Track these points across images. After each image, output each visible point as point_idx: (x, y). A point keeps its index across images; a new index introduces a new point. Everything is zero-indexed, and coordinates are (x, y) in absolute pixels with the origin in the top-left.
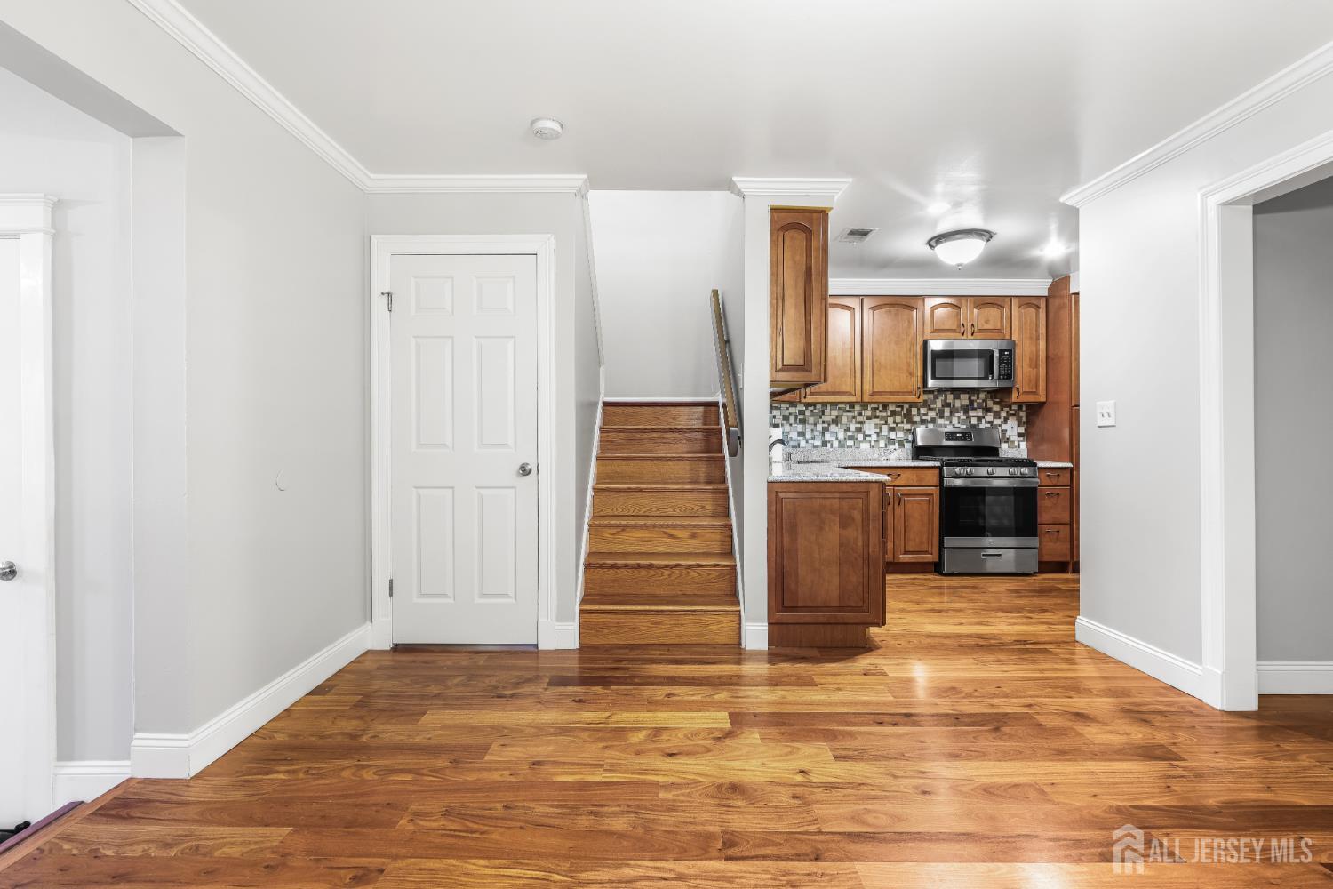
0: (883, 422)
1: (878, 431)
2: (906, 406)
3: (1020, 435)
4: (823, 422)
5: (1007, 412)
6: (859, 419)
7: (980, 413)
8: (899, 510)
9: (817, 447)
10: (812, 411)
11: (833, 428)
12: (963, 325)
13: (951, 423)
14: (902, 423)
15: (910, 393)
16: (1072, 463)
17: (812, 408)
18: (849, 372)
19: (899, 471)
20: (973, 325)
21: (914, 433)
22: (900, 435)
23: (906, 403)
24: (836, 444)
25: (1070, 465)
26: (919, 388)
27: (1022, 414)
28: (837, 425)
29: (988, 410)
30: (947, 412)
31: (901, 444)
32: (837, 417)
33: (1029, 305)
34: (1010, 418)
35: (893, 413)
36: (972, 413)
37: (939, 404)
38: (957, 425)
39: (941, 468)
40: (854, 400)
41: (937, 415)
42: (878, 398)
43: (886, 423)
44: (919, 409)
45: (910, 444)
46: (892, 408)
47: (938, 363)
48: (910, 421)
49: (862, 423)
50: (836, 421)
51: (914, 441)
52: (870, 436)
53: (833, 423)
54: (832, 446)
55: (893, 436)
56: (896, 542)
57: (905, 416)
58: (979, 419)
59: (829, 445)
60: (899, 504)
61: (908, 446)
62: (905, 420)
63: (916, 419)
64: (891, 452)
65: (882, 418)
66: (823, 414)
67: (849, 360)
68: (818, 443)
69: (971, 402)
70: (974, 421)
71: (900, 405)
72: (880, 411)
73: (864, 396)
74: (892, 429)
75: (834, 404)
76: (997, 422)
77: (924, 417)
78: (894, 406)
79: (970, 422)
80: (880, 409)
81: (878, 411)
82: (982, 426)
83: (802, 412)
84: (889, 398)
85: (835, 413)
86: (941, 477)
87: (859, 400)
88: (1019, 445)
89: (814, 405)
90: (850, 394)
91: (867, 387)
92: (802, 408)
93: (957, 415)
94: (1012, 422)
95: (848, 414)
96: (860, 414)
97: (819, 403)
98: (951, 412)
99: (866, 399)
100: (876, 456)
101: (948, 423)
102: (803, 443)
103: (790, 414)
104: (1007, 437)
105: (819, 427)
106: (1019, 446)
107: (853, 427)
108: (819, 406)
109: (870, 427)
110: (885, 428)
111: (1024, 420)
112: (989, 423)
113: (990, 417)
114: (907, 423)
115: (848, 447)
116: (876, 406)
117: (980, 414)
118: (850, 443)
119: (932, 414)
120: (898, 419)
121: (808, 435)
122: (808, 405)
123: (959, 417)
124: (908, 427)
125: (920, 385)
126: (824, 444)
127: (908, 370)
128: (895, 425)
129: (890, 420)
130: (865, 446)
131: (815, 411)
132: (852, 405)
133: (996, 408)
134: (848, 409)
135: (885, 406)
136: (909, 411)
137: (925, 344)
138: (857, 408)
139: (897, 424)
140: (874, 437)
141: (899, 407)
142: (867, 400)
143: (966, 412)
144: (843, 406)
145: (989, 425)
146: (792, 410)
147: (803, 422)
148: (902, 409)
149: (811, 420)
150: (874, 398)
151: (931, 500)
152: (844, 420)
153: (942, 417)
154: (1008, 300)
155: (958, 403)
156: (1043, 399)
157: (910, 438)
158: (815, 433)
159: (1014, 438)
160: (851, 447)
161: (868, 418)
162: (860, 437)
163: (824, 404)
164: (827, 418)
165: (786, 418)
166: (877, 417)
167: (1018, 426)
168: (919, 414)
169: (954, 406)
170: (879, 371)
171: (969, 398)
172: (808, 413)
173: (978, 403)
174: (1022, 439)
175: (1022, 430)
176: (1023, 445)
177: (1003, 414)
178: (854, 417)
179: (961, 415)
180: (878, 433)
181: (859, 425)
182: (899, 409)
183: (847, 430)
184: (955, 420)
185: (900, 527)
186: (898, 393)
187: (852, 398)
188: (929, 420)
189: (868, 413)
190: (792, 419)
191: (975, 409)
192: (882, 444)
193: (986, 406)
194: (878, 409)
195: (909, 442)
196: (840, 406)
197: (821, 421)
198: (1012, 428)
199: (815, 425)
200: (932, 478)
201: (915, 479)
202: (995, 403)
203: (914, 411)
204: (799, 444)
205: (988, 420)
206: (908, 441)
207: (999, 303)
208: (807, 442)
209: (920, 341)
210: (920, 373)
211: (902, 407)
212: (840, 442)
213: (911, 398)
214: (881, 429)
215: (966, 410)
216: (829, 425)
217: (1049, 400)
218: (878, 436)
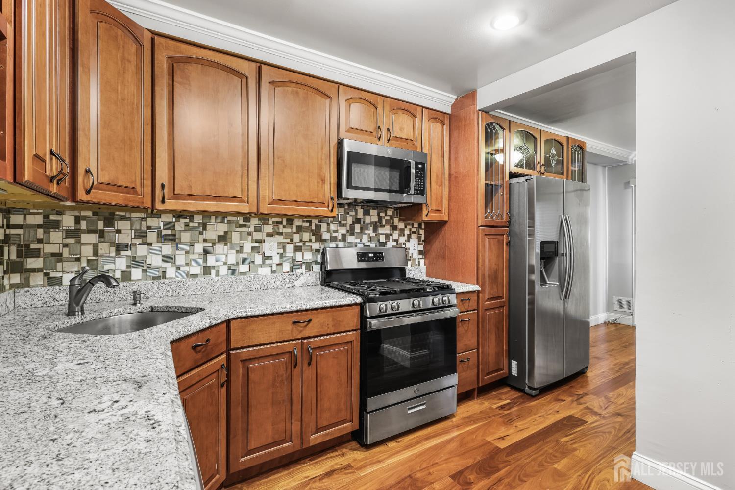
0: (288, 241)
1: (281, 251)
2: (315, 222)
3: (420, 253)
4: (205, 241)
5: (410, 230)
6: (257, 236)
7: (387, 230)
8: (309, 373)
9: (196, 276)
10: (187, 225)
11: (220, 248)
12: (379, 128)
13: (361, 240)
14: (310, 241)
15: (322, 204)
16: (478, 284)
17: (187, 220)
18: (239, 168)
19: (309, 316)
20: (388, 130)
21: (324, 254)
22: (308, 256)
23: (316, 217)
24: (224, 270)
25: (477, 288)
26: (332, 199)
27: (422, 232)
28: (226, 244)
29: (395, 228)
30: (357, 228)
31: (309, 268)
32: (226, 233)
33: (436, 119)
34: (413, 235)
35: (300, 229)
36: (381, 231)
37: (350, 220)
38: (367, 244)
39: (362, 306)
40: (247, 210)
41: (348, 231)
42: (281, 208)
43: (292, 241)
44: (328, 225)
45: (319, 267)
46: (298, 222)
47: (355, 168)
48: (319, 239)
49: (261, 241)
50: (223, 239)
51: (323, 263)
52: (270, 258)
53: (219, 241)
54: (217, 275)
55: (299, 257)
56: (305, 420)
57: (313, 233)
58: (387, 236)
59: (213, 272)
60: (309, 364)
61: (317, 268)
62: (313, 238)
63: (326, 236)
64: (298, 278)
65: (286, 235)
66: (205, 228)
67: (238, 151)
68: (196, 270)
69: (380, 219)
70: (382, 239)
71: (308, 219)
72: (284, 227)
73: (261, 205)
74: (298, 249)
75: (223, 216)
76: (402, 240)
77: (334, 235)
78: (301, 220)
79: (379, 240)
80: (284, 223)
81: (281, 226)
82: (390, 244)
83: (170, 226)
84: (296, 210)
85: (222, 228)
86: (363, 318)
87: (254, 210)
88: (419, 262)
89: (190, 215)
90: (240, 200)
91: (265, 192)
92: (168, 218)
93: (367, 232)
94: (414, 240)
95: (242, 229)
96: (258, 230)
97: (198, 212)
98: (361, 229)
99: (264, 209)
100: (279, 283)
101: (358, 241)
102: (171, 272)
103: (149, 228)
104: (410, 255)
105: (199, 248)
106: (419, 264)
107: (247, 247)
108: (198, 219)
109: (271, 247)
110: (290, 248)
111: (423, 238)
112: (395, 240)
113: (396, 235)
114: (316, 241)
115: (242, 274)
116: (278, 219)
117: (388, 232)
118: (244, 268)
119: (343, 231)
120: (306, 236)
121: (181, 259)
122: (179, 215)
123: (369, 234)
124: (316, 246)
125: (333, 194)
126: (207, 271)
127: (319, 175)
128: (301, 244)
129: (296, 238)
130: (265, 271)
131: (191, 225)
132: (247, 217)
133: (401, 225)
134: (241, 222)
135: (290, 221)
136: (318, 228)
137: (340, 143)
138: (254, 221)
139: (304, 242)
140: (276, 259)
141: (307, 221)
142: (266, 211)
143: (375, 230)
144: (234, 218)
145: (395, 243)
146: (152, 222)
147: (172, 239)
148: (310, 225)
149: (186, 237)
150: (274, 209)
151: (350, 350)
152: (235, 238)
153: (352, 234)
154: (419, 109)
155: (368, 220)
156: (446, 218)
157: (319, 259)
158: (192, 256)
159: (416, 256)
160: (245, 274)
161: (269, 235)
162: (258, 259)
163: (207, 214)
164: (210, 234)
165: (141, 235)
166: (281, 234)
167: (419, 244)
168: (328, 230)
169: (364, 223)
170: (283, 171)
171: (378, 214)
172: (179, 227)
173: (386, 220)
174: (421, 257)
175: (421, 248)
176: (422, 262)
177: (407, 232)
178: (249, 234)
179: (371, 232)
180: (281, 254)
181: (257, 245)
182: (307, 224)
183: (241, 251)
184: (365, 238)
185: (310, 396)
186: (306, 203)
187: (244, 208)
188: (340, 238)
189: (268, 228)
190: (152, 236)
191: (383, 226)
192: (286, 267)
193: (393, 223)
194: (281, 223)
195: (318, 263)
196: (230, 218)
197: (201, 238)
198: (414, 246)
199: (192, 245)
200: (352, 319)
201: (331, 324)
202: (400, 220)
203: (324, 227)
204: (164, 273)
205: (394, 238)
206: (316, 263)
207: (412, 111)
208: (178, 268)
209: (334, 141)
210: (333, 179)
211: (310, 222)
212: (229, 267)
213: (322, 211)
214: (284, 248)
215: (376, 226)
216: (214, 244)
217: (452, 219)
218: (281, 258)
